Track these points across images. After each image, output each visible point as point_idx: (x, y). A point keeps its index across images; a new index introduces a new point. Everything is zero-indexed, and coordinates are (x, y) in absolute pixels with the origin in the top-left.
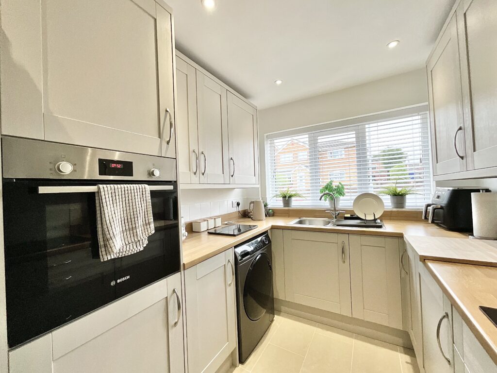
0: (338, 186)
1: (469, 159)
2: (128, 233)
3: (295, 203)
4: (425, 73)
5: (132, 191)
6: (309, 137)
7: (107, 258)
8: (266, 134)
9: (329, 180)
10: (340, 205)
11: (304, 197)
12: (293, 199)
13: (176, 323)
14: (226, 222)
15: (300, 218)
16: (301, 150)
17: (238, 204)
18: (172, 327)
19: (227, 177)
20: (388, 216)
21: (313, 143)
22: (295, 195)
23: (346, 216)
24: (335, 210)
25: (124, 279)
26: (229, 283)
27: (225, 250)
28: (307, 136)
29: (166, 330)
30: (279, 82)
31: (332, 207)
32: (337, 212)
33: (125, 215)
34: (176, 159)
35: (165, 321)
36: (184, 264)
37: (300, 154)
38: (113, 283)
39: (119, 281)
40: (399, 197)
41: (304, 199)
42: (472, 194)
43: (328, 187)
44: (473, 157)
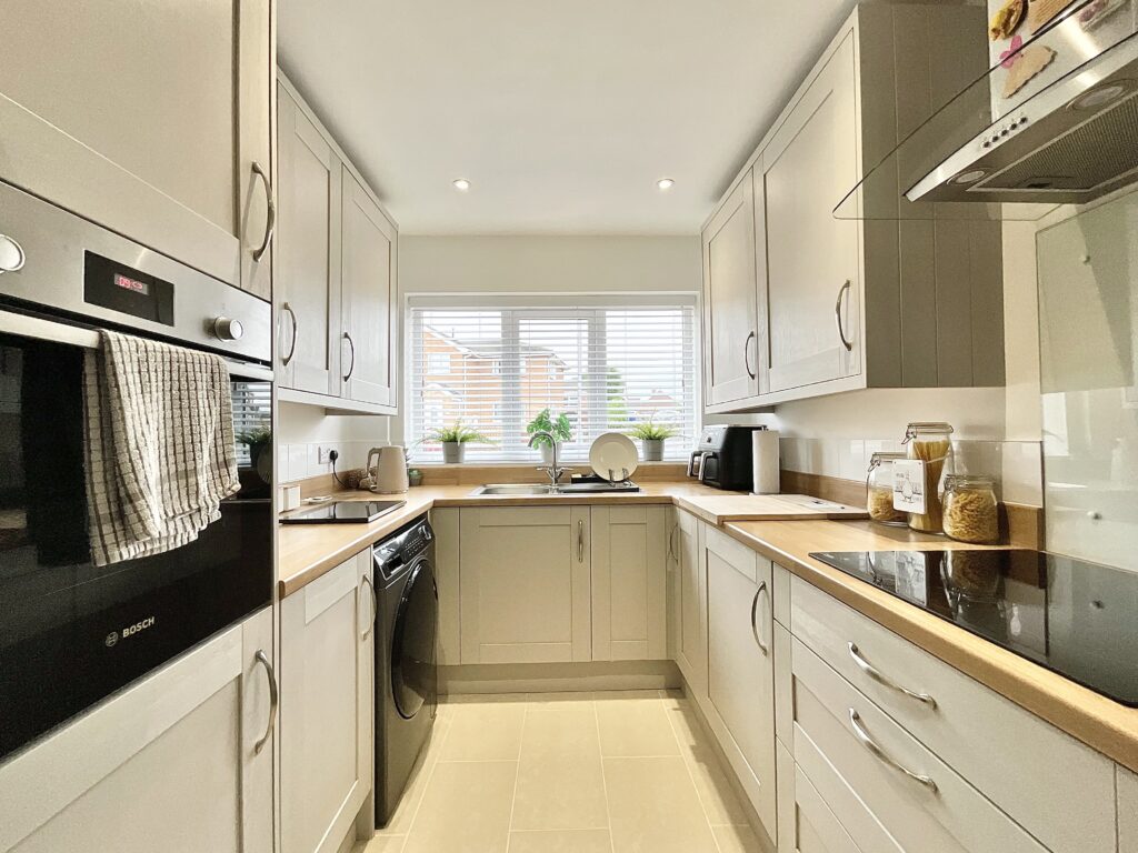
0: (560, 420)
1: (763, 380)
2: (174, 484)
3: (472, 455)
4: (698, 244)
5: (190, 366)
6: (503, 317)
7: (121, 556)
8: (411, 294)
9: (543, 409)
10: (563, 457)
11: (491, 442)
12: (467, 445)
13: (258, 746)
14: (310, 500)
15: (484, 486)
16: (438, 349)
17: (333, 456)
18: (251, 756)
19: (336, 381)
20: (644, 474)
21: (511, 332)
22: (472, 437)
23: (574, 476)
24: (555, 467)
25: (139, 627)
26: (363, 633)
27: (356, 551)
28: (499, 314)
29: (235, 765)
30: (462, 185)
31: (547, 460)
32: (558, 471)
33: (169, 433)
34: (271, 303)
35: (234, 742)
36: (281, 584)
37: (435, 358)
38: (111, 640)
39: (126, 633)
40: (655, 441)
41: (491, 446)
42: (754, 432)
43: (542, 422)
44: (768, 376)
